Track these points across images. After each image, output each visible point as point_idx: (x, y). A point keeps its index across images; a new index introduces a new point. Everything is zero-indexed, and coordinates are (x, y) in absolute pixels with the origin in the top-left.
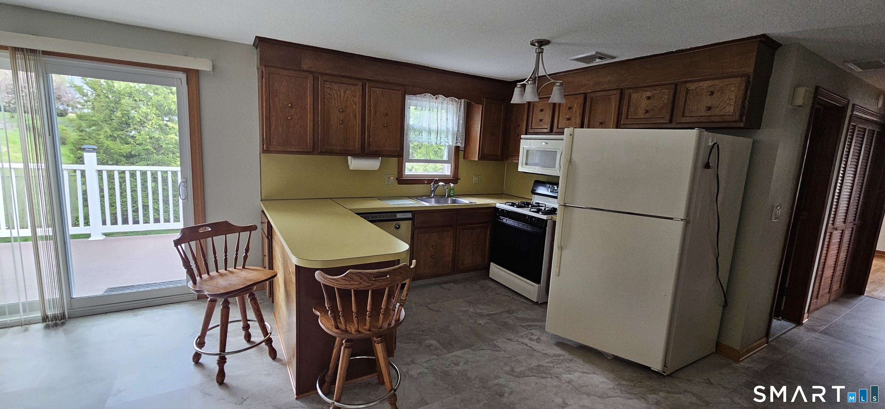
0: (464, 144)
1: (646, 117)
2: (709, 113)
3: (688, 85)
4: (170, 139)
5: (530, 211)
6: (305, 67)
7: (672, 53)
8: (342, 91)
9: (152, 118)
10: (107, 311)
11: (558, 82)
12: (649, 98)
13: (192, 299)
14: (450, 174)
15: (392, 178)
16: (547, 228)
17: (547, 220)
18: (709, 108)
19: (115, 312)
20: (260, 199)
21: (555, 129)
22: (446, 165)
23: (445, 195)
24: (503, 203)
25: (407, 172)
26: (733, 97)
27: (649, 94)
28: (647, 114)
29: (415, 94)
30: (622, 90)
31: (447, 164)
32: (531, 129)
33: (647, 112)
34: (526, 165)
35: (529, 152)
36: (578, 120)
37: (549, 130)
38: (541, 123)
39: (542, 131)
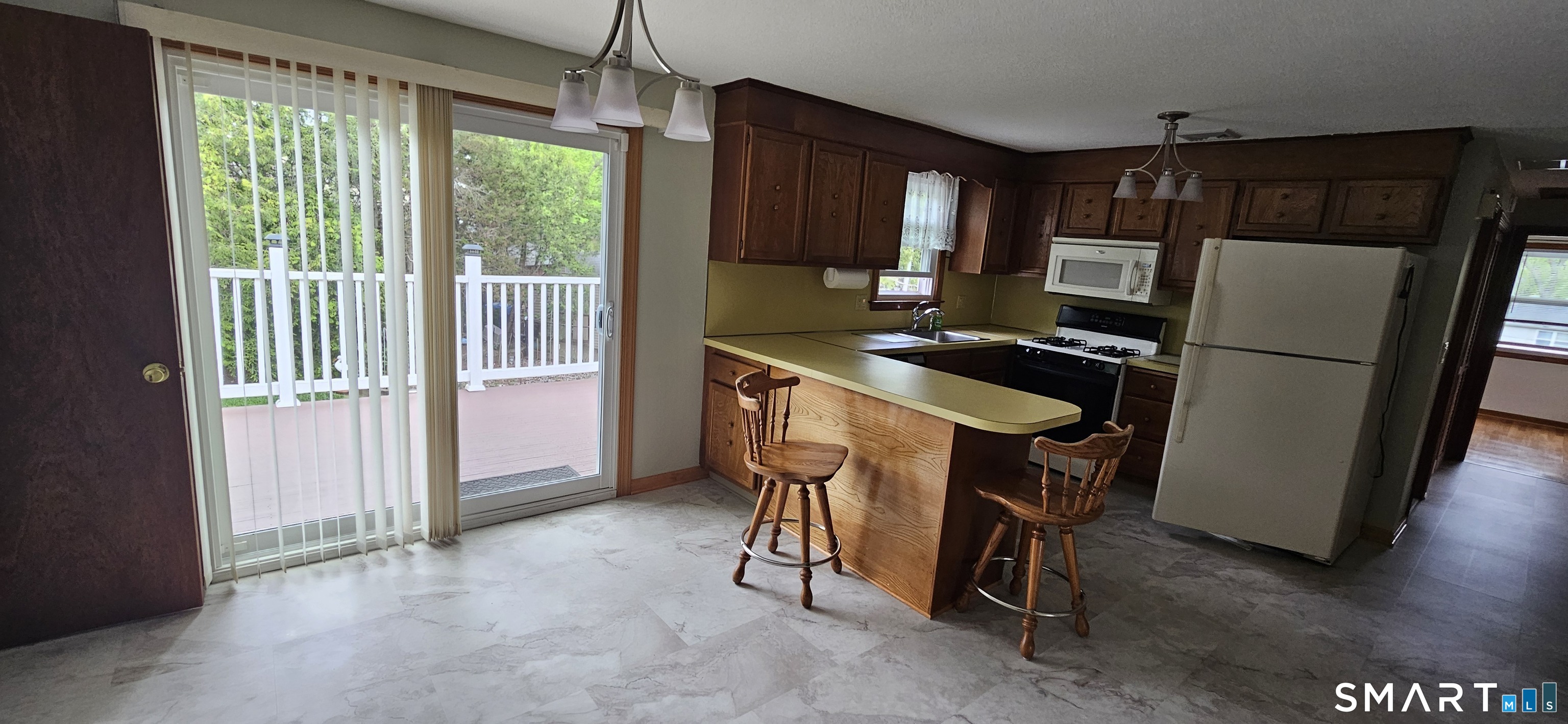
0: (954, 248)
1: (1281, 222)
2: (1381, 223)
3: (1352, 183)
4: (249, 213)
5: (1084, 351)
6: (797, 127)
7: (1328, 137)
8: (838, 166)
9: (211, 171)
10: (501, 520)
11: (1194, 173)
12: (1286, 197)
13: (610, 497)
14: (930, 294)
15: (864, 301)
16: (1120, 377)
17: (1120, 365)
18: (1383, 217)
19: (513, 520)
20: (703, 335)
21: (1114, 230)
22: (924, 280)
23: (926, 325)
24: (1029, 340)
25: (882, 291)
26: (1419, 203)
27: (1287, 191)
28: (1281, 219)
29: (918, 171)
30: (1238, 181)
31: (926, 278)
32: (1068, 228)
33: (1282, 215)
34: (1060, 282)
35: (1067, 264)
36: (1160, 221)
37: (1103, 232)
38: (1087, 221)
39: (1089, 232)
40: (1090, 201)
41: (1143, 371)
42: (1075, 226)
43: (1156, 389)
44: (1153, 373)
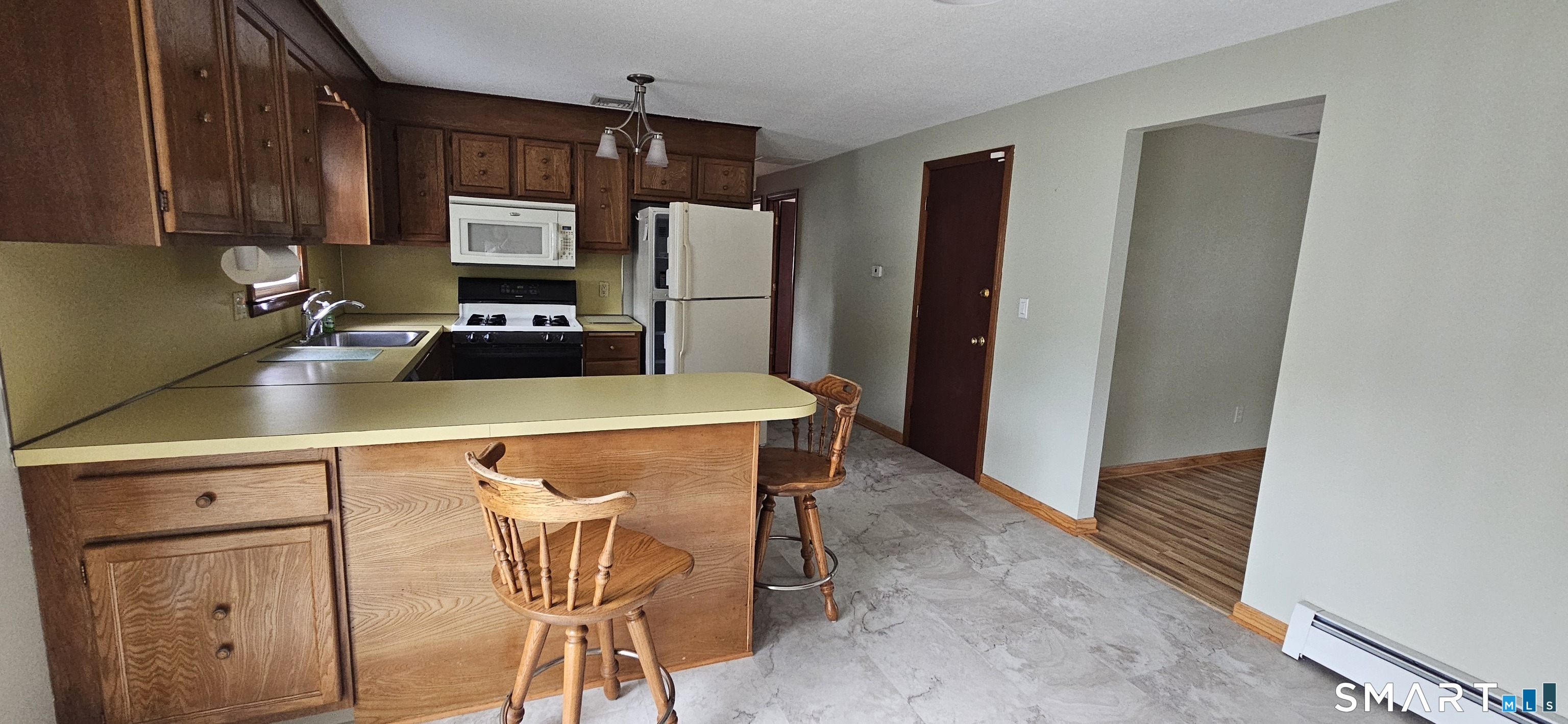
1: (665, 188)
2: (726, 192)
3: (706, 160)
14: (297, 280)
15: (243, 302)
18: (727, 188)
21: (519, 190)
28: (665, 186)
32: (464, 185)
33: (665, 182)
34: (469, 250)
35: (473, 228)
36: (566, 182)
37: (507, 191)
38: (484, 178)
39: (490, 191)
40: (483, 155)
41: (599, 334)
42: (470, 184)
43: (616, 348)
44: (609, 334)
